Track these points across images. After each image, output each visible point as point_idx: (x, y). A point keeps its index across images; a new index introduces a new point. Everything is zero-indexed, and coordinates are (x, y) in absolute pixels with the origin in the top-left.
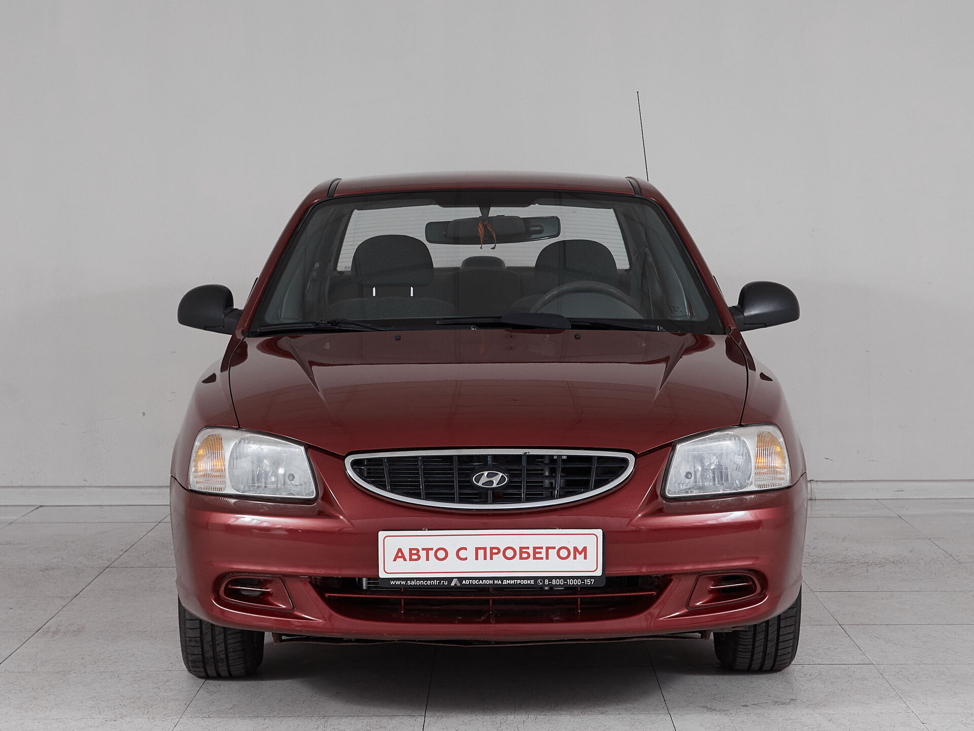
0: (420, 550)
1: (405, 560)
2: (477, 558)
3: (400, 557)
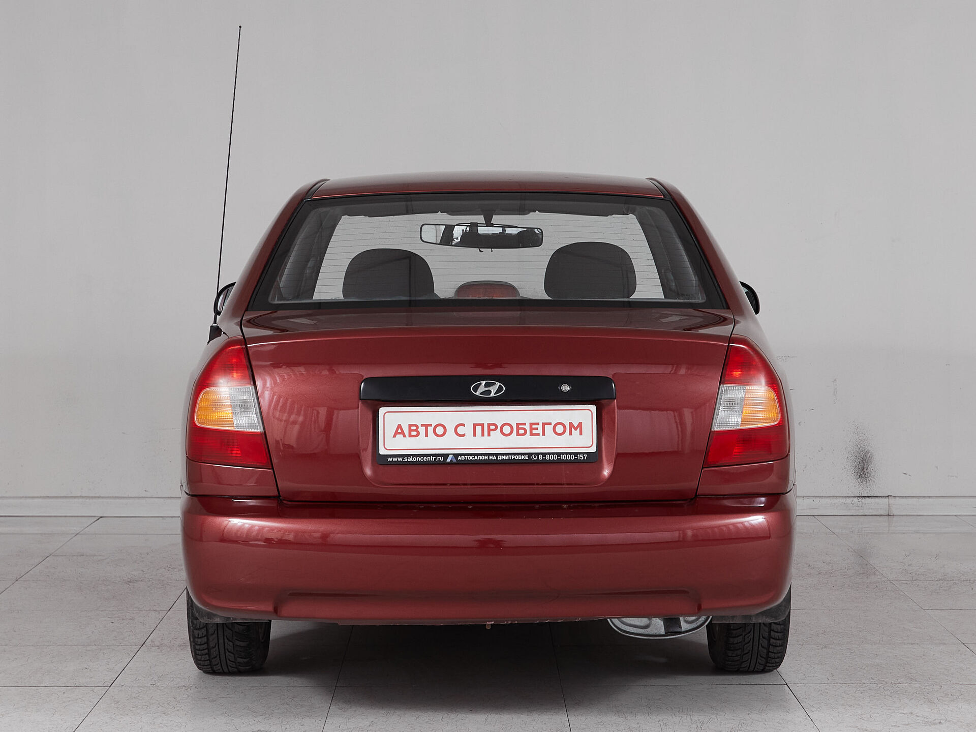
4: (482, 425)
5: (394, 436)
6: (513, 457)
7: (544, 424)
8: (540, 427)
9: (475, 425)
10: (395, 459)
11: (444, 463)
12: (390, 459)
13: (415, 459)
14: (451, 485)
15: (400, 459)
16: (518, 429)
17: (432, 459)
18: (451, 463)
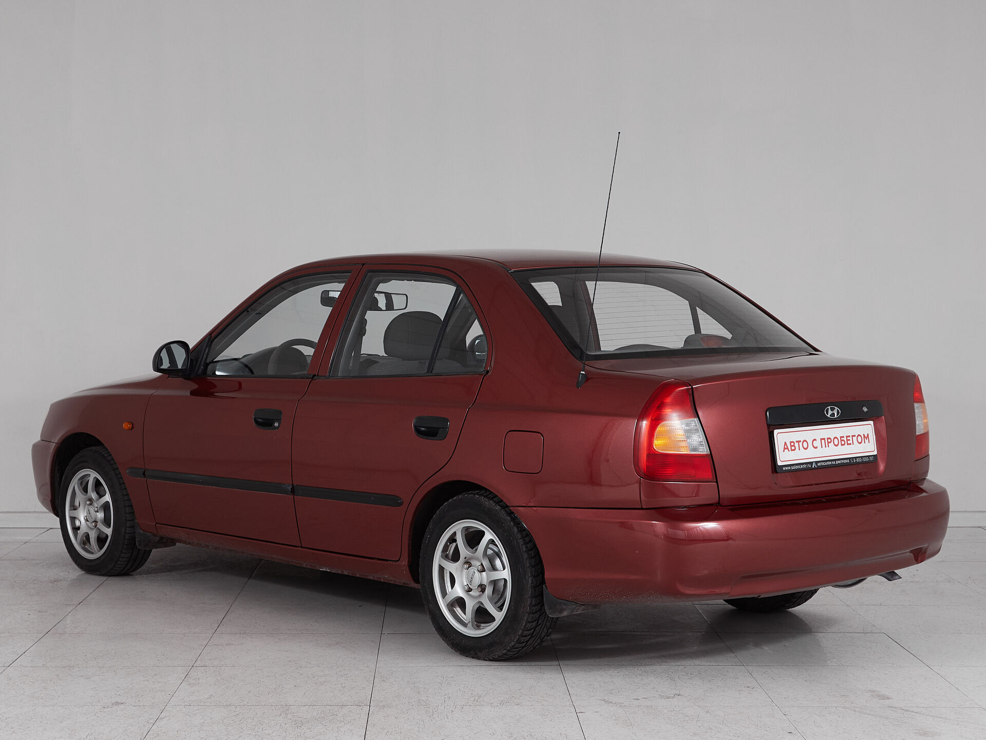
4: (824, 439)
5: (784, 451)
6: (843, 461)
7: (853, 436)
8: (851, 438)
9: (821, 439)
10: (787, 468)
11: (811, 469)
12: (784, 469)
13: (797, 467)
14: (816, 484)
15: (789, 468)
16: (841, 440)
17: (805, 466)
18: (815, 468)
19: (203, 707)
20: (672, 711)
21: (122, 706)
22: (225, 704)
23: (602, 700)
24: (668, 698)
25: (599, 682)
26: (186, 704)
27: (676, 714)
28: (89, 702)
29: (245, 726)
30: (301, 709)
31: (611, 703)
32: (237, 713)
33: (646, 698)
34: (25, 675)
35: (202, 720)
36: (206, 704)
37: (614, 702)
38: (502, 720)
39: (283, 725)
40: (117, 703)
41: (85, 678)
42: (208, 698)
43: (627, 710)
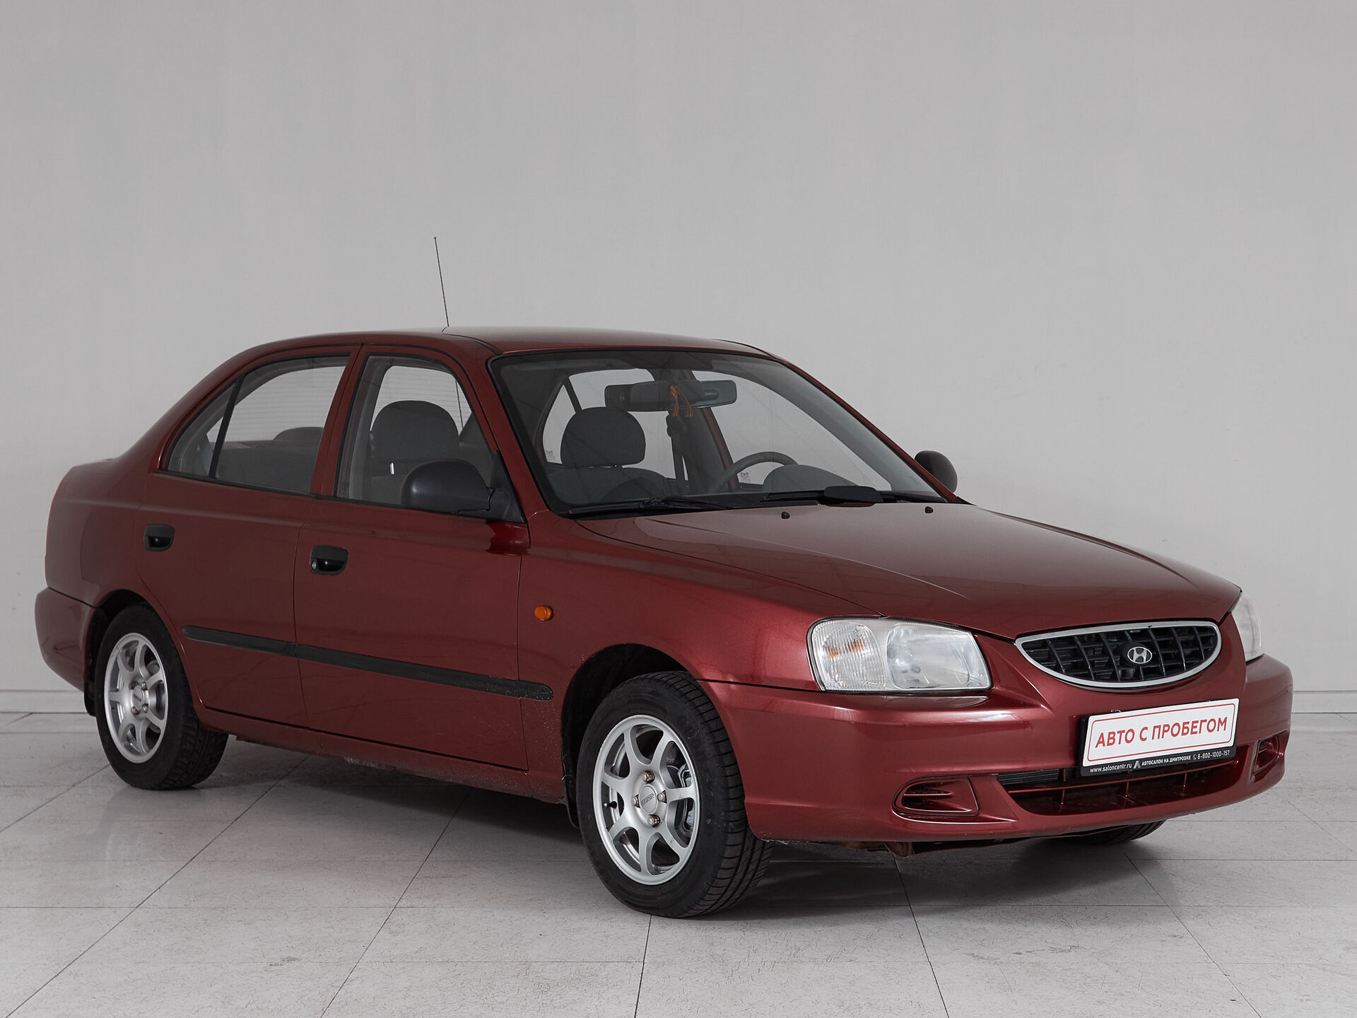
0: (1116, 733)
1: (1104, 745)
2: (1153, 739)
3: (1101, 743)
19: (409, 964)
20: (1067, 970)
21: (296, 963)
22: (440, 960)
23: (969, 955)
24: (1062, 952)
25: (966, 929)
26: (386, 959)
27: (1073, 973)
28: (251, 958)
29: (469, 990)
30: (548, 967)
31: (982, 958)
32: (457, 973)
33: (1031, 952)
34: (160, 920)
35: (409, 983)
36: (414, 960)
37: (985, 957)
38: (830, 983)
39: (522, 989)
40: (290, 959)
41: (245, 924)
42: (417, 952)
43: (1004, 968)
